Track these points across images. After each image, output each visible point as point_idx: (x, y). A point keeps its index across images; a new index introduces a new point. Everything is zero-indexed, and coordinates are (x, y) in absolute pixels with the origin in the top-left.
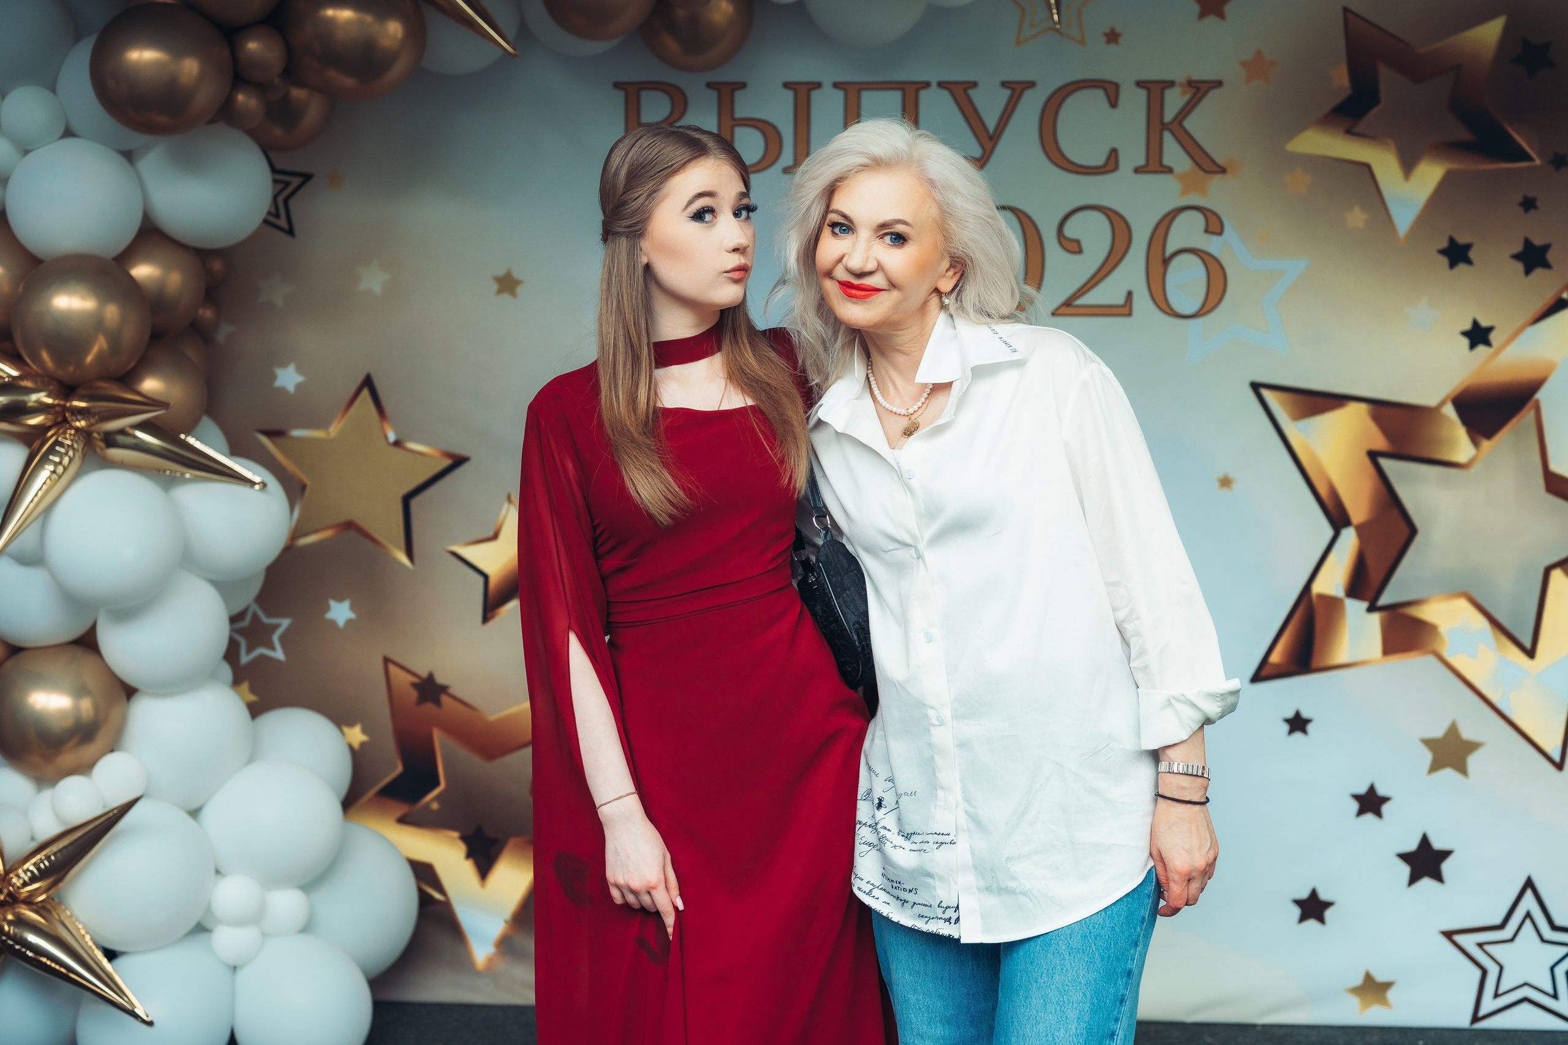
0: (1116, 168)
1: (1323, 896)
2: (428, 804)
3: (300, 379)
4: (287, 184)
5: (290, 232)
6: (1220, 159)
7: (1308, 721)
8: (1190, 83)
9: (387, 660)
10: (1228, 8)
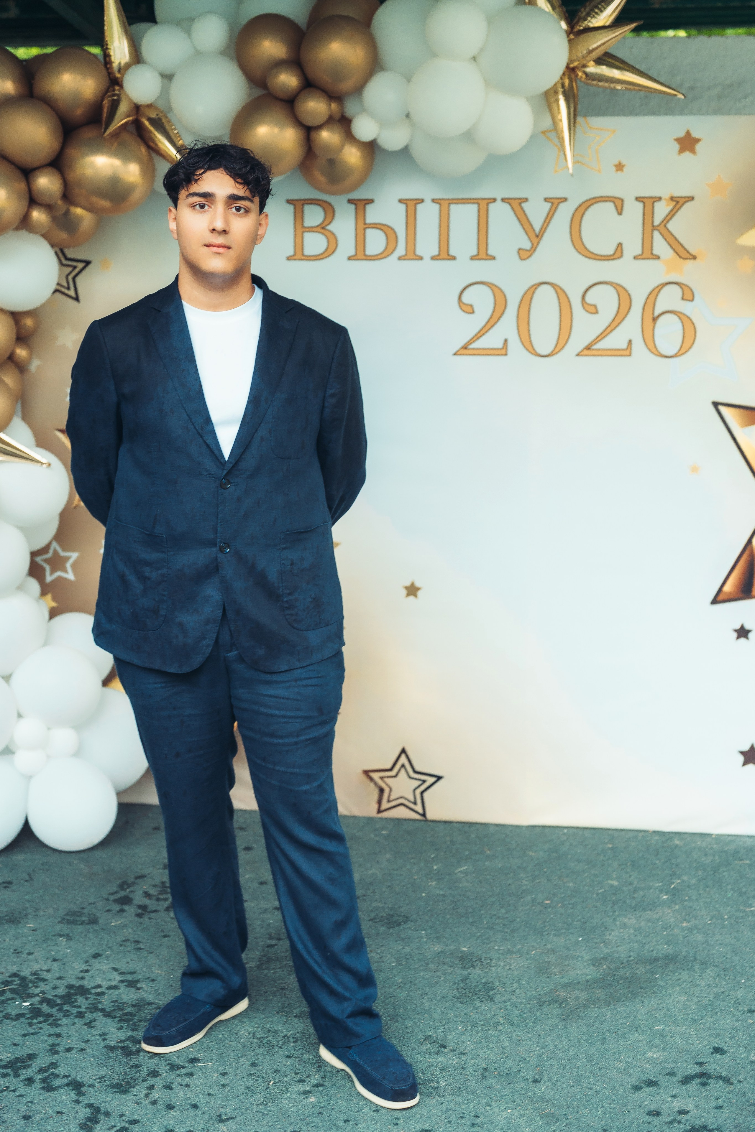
0: (621, 256)
4: (76, 268)
5: (77, 299)
6: (692, 251)
7: (749, 631)
8: (672, 198)
10: (698, 147)
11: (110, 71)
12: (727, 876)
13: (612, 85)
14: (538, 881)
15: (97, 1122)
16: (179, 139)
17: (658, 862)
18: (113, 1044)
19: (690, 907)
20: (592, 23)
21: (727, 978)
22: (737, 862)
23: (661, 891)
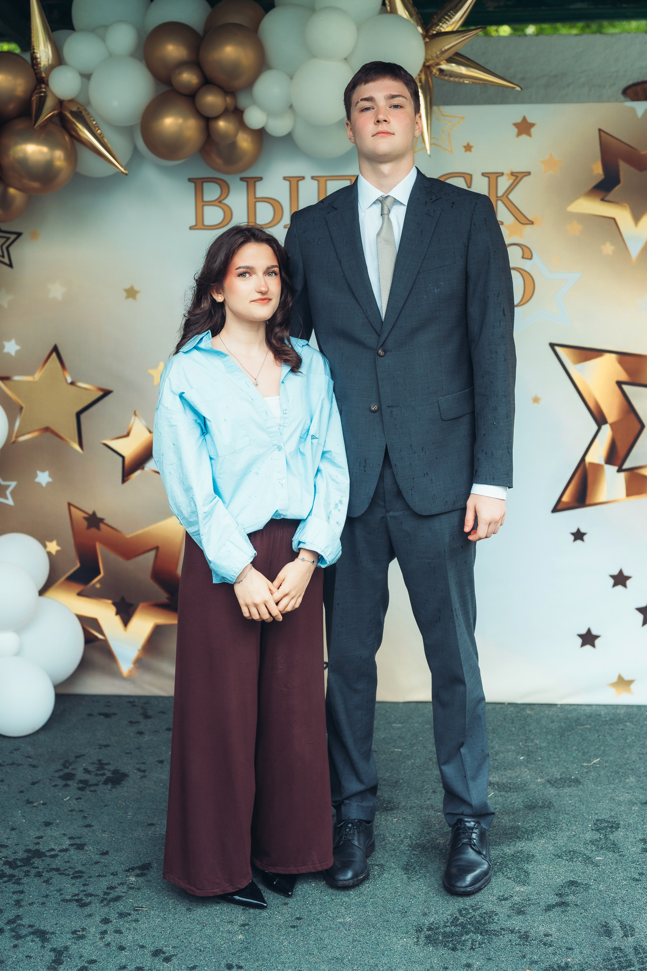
1: (594, 632)
2: (94, 585)
3: (18, 348)
4: (8, 239)
5: (11, 265)
6: (530, 217)
7: (584, 534)
8: (512, 174)
9: (70, 505)
10: (533, 130)
11: (36, 71)
12: (571, 739)
13: (461, 80)
14: (415, 748)
15: (61, 963)
16: (97, 129)
17: (513, 729)
18: (68, 897)
19: (543, 766)
20: (443, 28)
21: (577, 823)
22: (579, 727)
23: (518, 754)
